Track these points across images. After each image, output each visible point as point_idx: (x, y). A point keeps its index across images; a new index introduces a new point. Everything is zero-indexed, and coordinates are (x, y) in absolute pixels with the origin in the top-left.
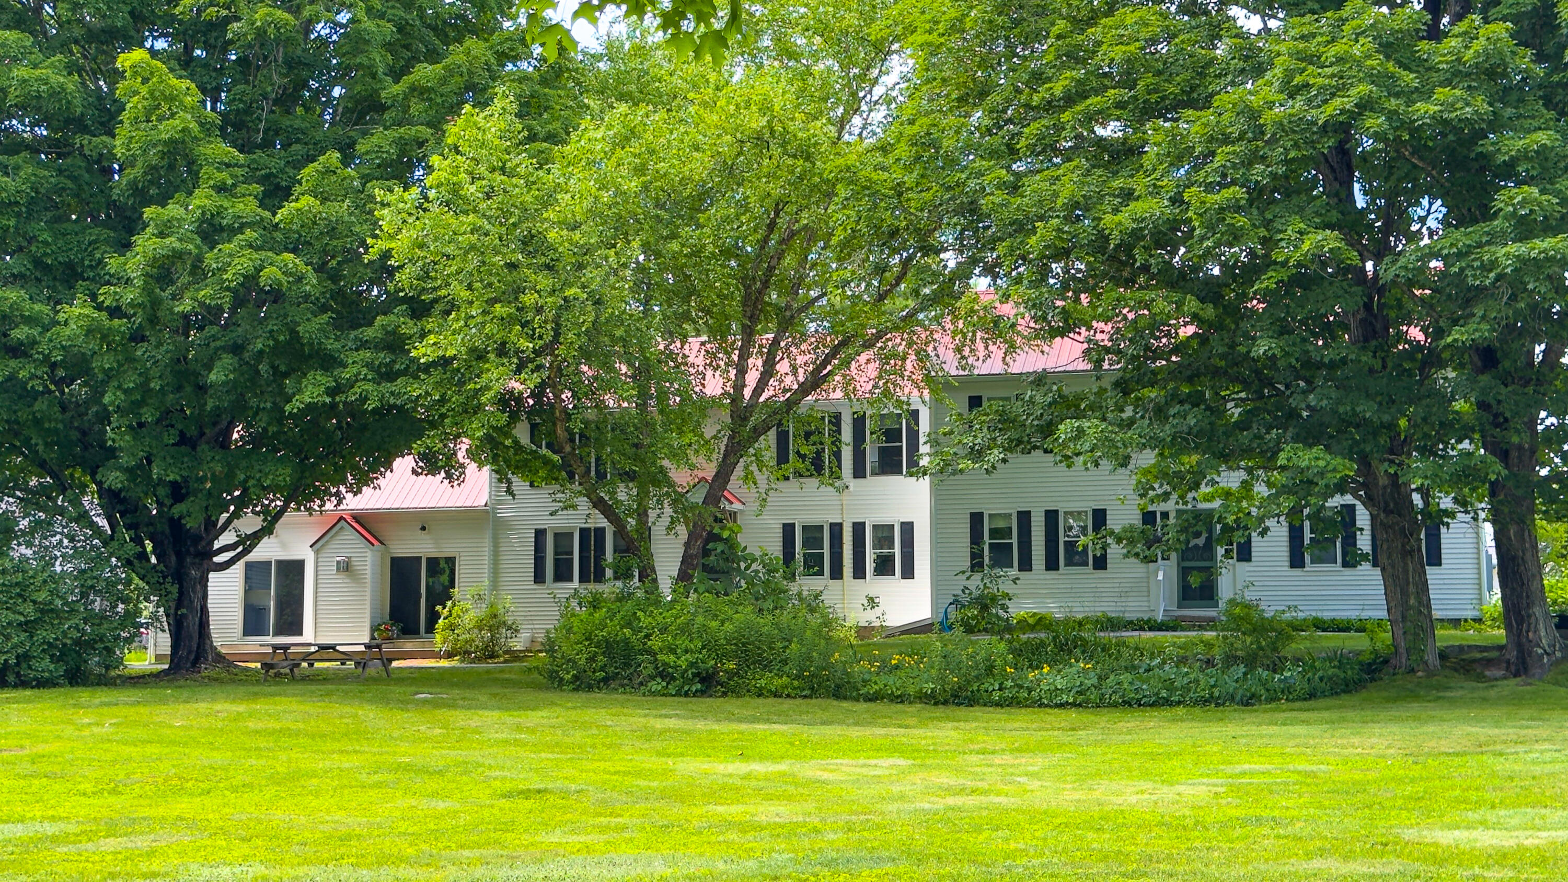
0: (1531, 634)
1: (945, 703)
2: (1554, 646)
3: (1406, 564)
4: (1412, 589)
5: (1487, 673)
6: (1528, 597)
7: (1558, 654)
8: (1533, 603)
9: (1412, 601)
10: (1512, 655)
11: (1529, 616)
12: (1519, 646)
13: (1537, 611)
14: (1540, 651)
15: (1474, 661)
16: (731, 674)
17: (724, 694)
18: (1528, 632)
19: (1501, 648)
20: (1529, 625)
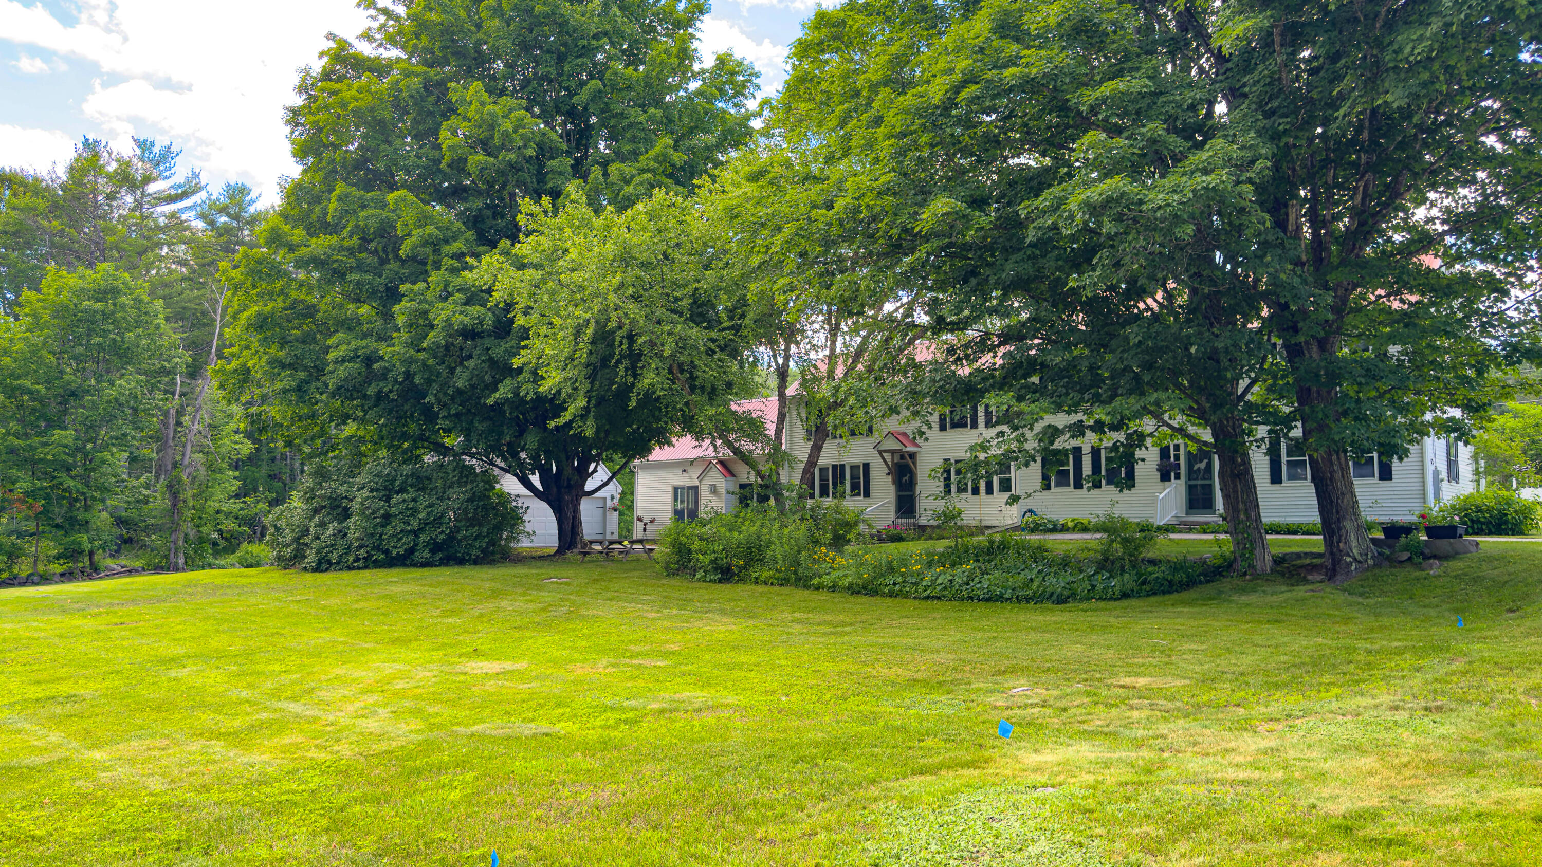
0: (1341, 545)
1: (858, 593)
2: (1367, 555)
3: (1235, 486)
4: (1241, 506)
5: (1310, 577)
6: (1338, 512)
7: (1370, 562)
8: (1344, 518)
9: (1242, 516)
10: (1329, 563)
11: (1340, 529)
12: (1332, 553)
13: (1348, 525)
14: (1349, 559)
15: (1302, 567)
16: (741, 569)
17: (737, 581)
18: (1338, 543)
19: (1319, 555)
20: (1340, 536)
